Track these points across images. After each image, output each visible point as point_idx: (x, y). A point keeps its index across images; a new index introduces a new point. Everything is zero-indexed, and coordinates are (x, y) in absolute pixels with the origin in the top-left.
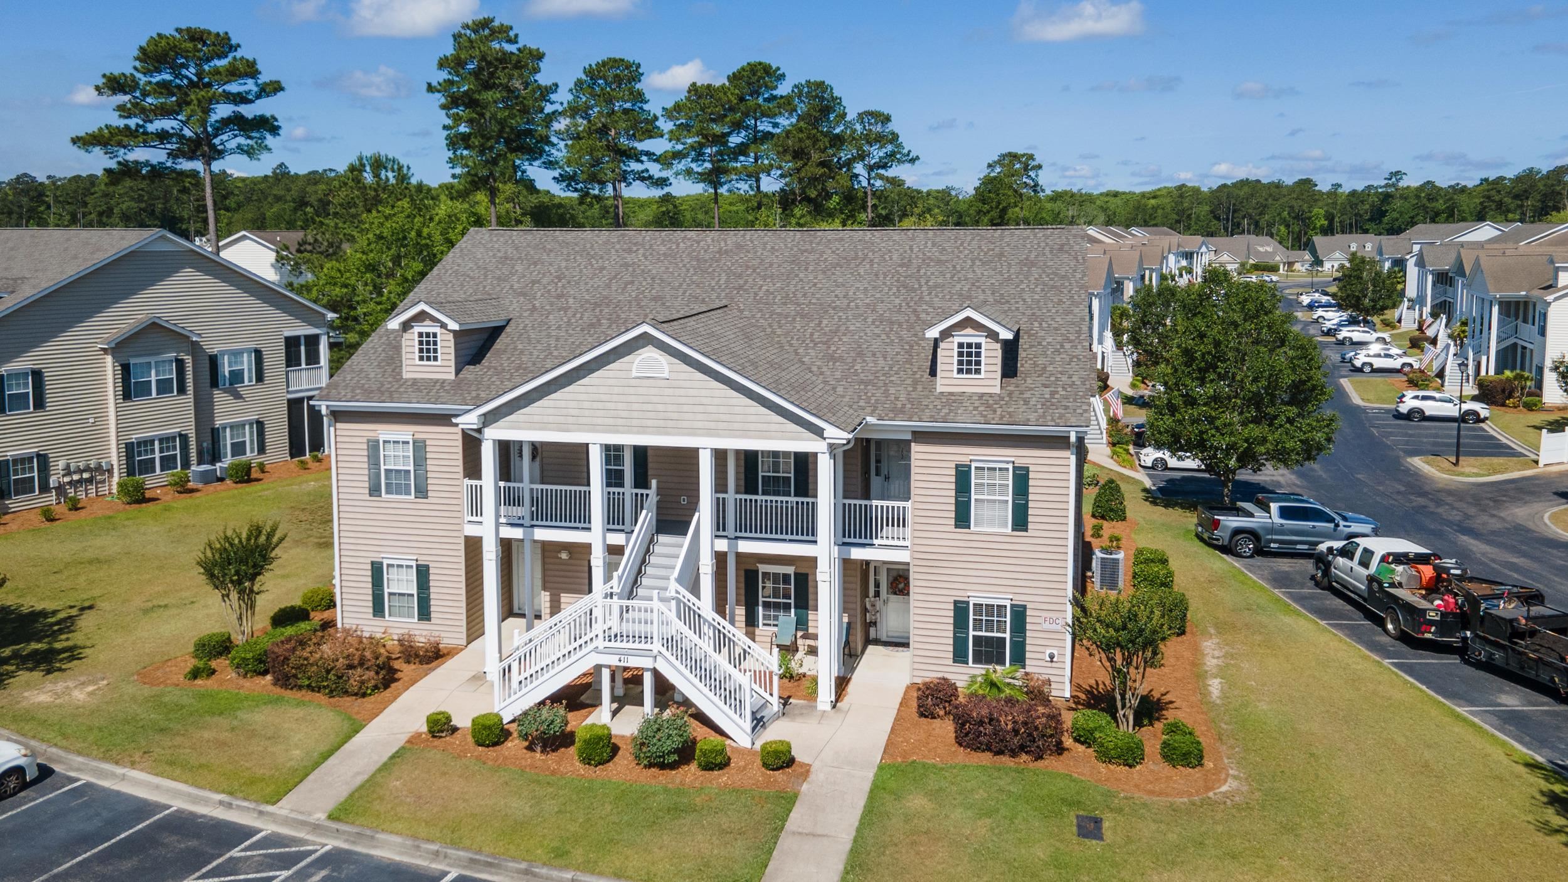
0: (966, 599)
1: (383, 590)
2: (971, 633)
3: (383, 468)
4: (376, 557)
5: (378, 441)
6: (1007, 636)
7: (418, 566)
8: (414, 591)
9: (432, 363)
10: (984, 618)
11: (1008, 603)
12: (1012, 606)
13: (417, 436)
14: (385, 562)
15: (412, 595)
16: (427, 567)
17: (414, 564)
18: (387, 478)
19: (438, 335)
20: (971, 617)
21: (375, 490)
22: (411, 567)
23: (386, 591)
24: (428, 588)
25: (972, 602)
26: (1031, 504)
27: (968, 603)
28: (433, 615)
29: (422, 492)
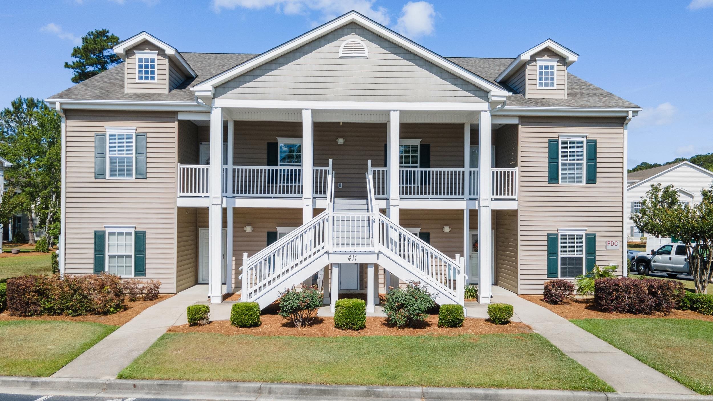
0: (556, 232)
1: (104, 254)
2: (560, 256)
3: (108, 156)
4: (99, 227)
5: (104, 135)
6: (584, 256)
7: (136, 233)
8: (133, 253)
9: (150, 81)
10: (568, 245)
11: (584, 233)
12: (587, 235)
13: (139, 130)
14: (107, 231)
15: (130, 256)
16: (144, 233)
17: (133, 231)
18: (111, 164)
19: (156, 61)
20: (560, 245)
21: (100, 175)
22: (130, 234)
23: (107, 254)
24: (144, 250)
25: (560, 233)
26: (598, 165)
27: (557, 235)
28: (147, 271)
29: (142, 175)
